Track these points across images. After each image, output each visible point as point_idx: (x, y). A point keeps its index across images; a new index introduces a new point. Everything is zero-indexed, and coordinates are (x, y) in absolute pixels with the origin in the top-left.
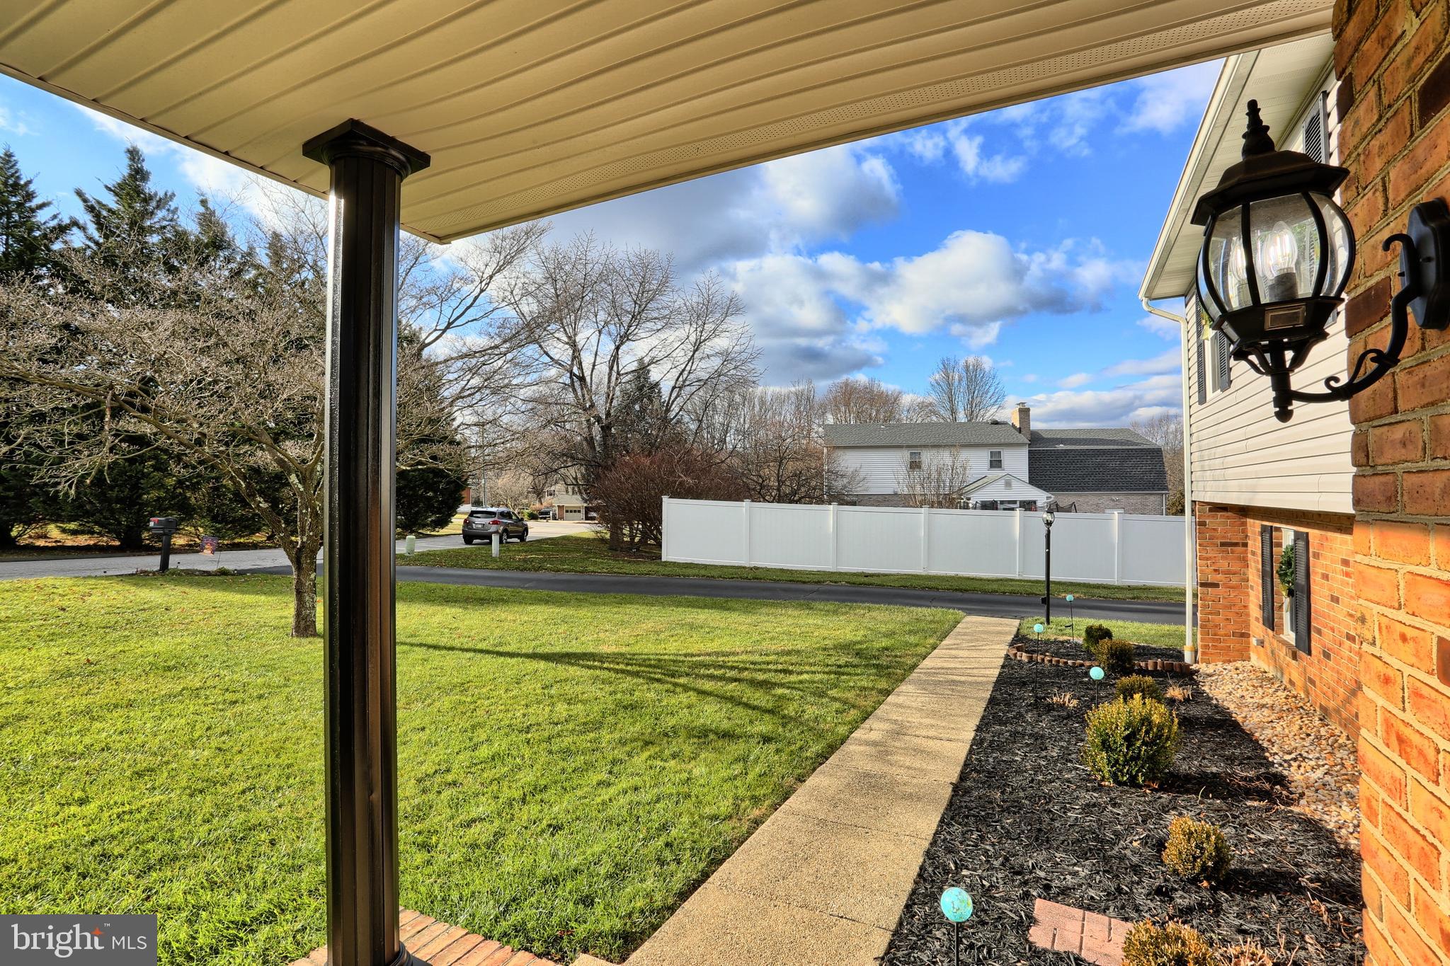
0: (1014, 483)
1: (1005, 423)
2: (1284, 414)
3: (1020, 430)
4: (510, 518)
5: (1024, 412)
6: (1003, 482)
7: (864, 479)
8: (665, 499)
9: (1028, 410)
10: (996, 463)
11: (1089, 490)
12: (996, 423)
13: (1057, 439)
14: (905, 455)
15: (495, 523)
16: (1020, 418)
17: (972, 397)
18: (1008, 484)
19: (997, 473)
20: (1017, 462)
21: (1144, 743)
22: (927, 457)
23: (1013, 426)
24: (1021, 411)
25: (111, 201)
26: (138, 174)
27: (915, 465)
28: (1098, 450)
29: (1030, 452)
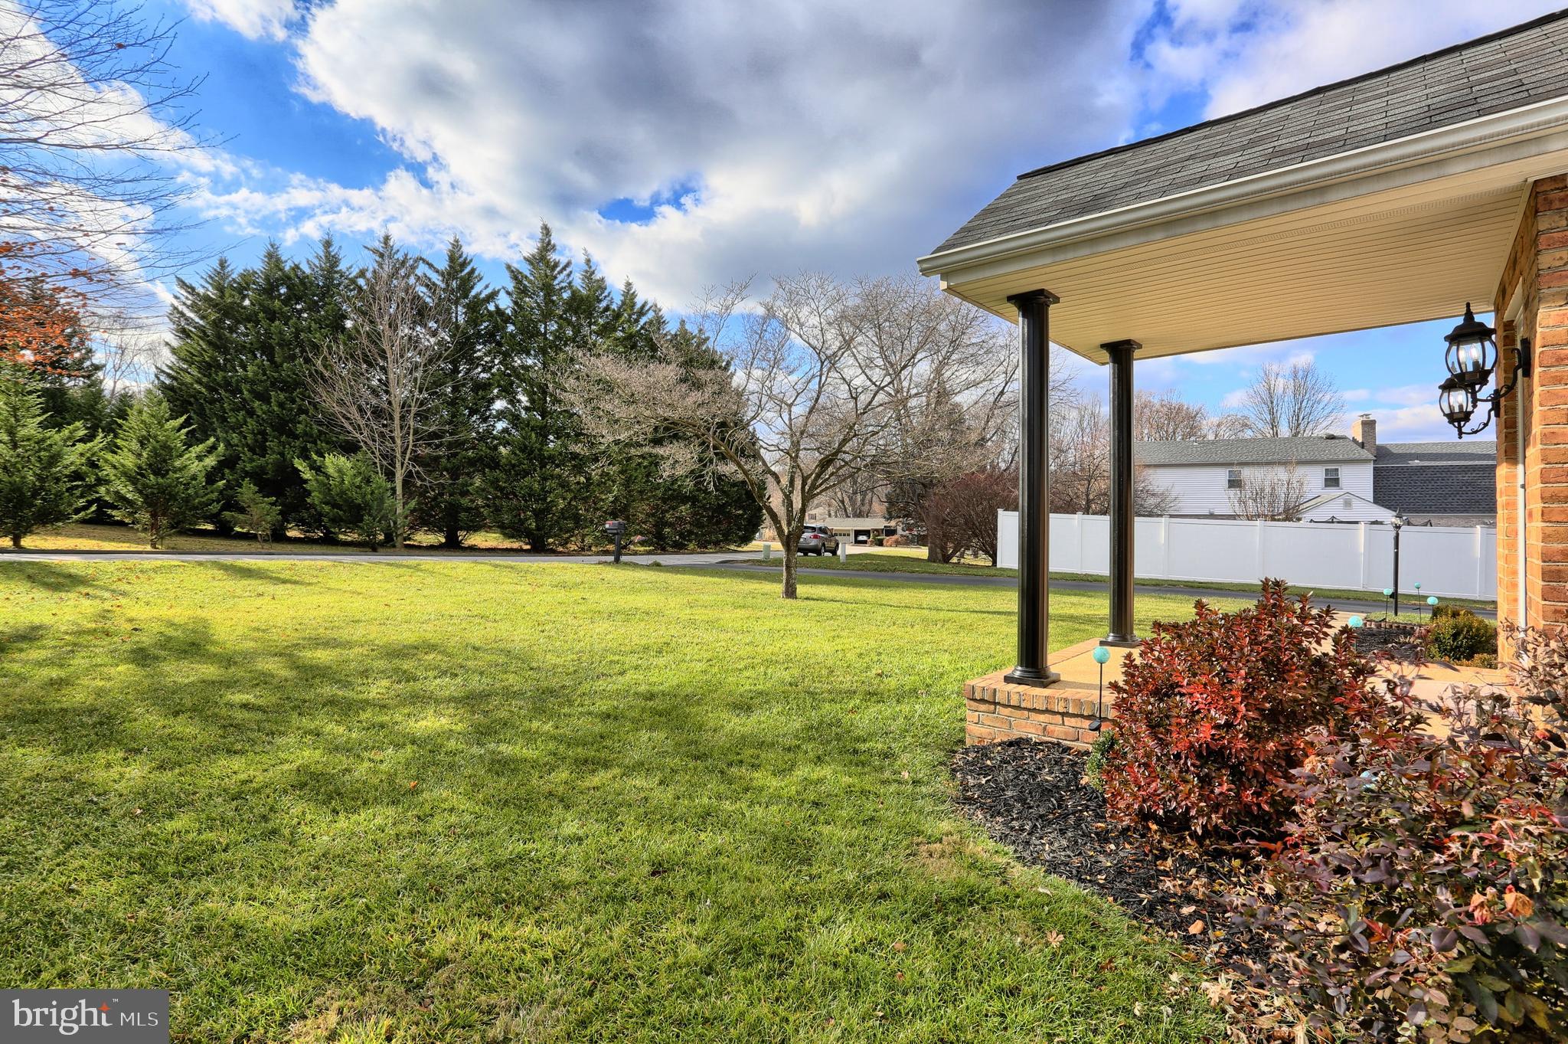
0: (1355, 502)
1: (1344, 438)
2: (1460, 437)
3: (1362, 445)
4: (826, 533)
5: (1369, 425)
6: (1341, 501)
7: (1176, 499)
8: (1000, 512)
9: (1374, 422)
10: (1332, 481)
11: (1452, 512)
12: (1332, 437)
13: (1411, 454)
14: (1222, 476)
15: (815, 537)
16: (1364, 432)
17: (1300, 409)
18: (1348, 504)
19: (1333, 492)
20: (1360, 480)
21: (1465, 638)
22: (1247, 473)
23: (1354, 440)
24: (1364, 423)
25: (526, 269)
26: (547, 247)
27: (1234, 483)
28: (1466, 467)
29: (1375, 469)
